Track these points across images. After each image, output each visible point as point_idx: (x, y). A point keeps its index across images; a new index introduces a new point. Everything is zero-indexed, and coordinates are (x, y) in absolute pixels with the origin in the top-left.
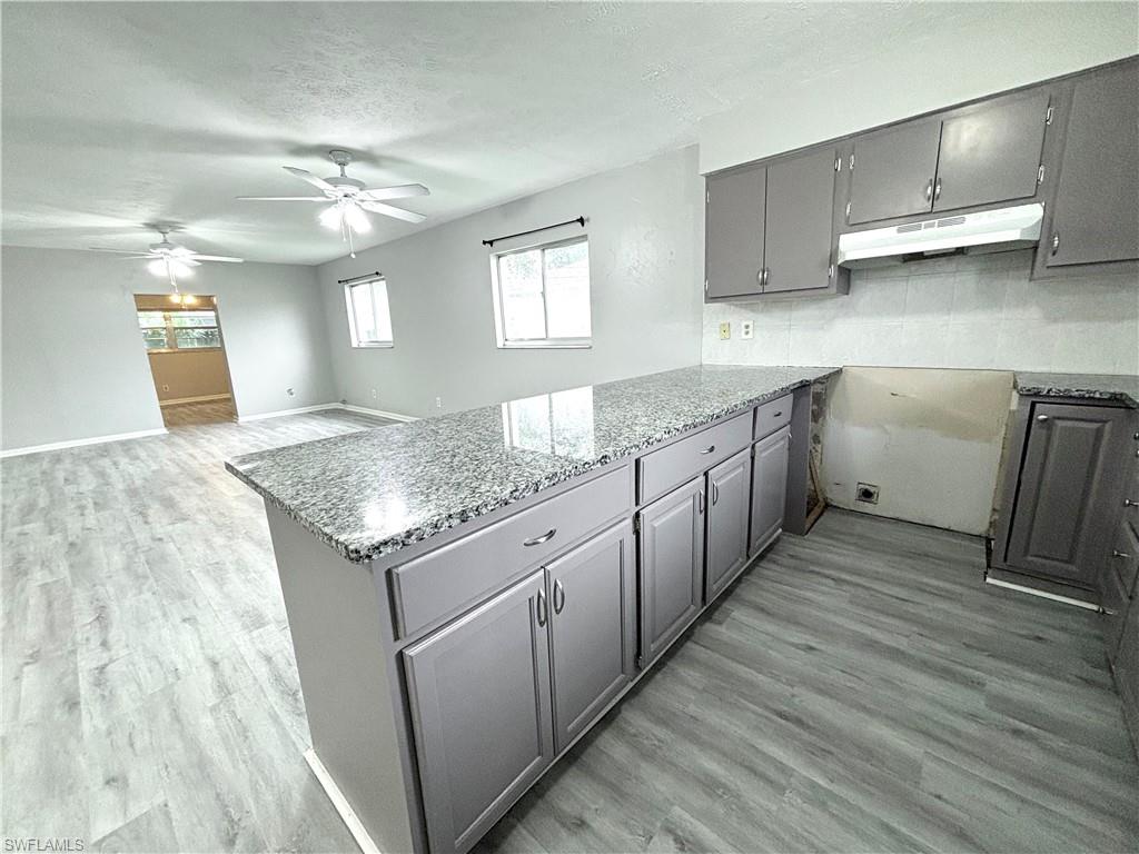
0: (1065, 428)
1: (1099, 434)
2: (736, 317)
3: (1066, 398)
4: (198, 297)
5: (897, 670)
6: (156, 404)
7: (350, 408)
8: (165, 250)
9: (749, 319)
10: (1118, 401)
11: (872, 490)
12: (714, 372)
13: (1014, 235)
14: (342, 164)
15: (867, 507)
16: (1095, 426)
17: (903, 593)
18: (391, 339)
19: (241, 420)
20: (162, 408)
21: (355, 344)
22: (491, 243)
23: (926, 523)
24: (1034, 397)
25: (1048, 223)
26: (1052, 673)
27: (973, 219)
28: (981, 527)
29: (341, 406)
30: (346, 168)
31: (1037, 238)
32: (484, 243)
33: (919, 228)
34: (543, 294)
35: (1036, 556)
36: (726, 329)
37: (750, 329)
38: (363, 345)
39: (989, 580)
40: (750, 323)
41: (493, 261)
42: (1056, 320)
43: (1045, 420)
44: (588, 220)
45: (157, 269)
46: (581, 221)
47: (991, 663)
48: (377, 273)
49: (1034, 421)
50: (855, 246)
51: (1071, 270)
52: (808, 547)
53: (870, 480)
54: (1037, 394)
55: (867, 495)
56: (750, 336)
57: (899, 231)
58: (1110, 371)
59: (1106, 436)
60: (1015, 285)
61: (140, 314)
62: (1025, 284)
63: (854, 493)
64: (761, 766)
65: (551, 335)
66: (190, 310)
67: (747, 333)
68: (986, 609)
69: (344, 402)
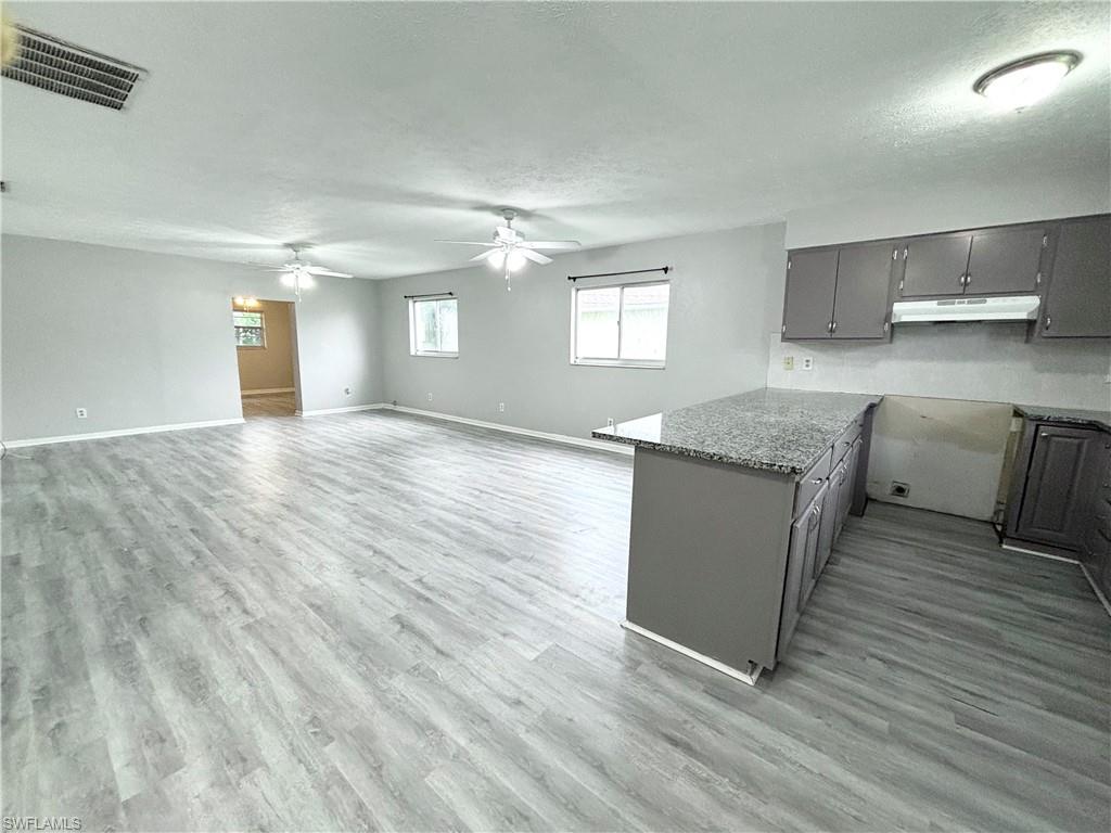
0: (1058, 442)
1: (1079, 446)
2: (800, 354)
3: (1059, 423)
4: (258, 300)
5: (965, 591)
6: (238, 393)
7: (398, 408)
8: (298, 266)
9: (810, 355)
10: (1094, 426)
11: (903, 486)
12: (779, 395)
13: (1023, 316)
14: (509, 219)
15: (900, 500)
16: (1076, 441)
17: (951, 552)
18: (457, 350)
19: (305, 414)
20: (243, 397)
21: (413, 353)
22: (574, 279)
23: (945, 511)
24: (1040, 421)
25: (1043, 309)
26: (1061, 594)
27: (991, 302)
28: (988, 514)
29: (391, 407)
30: (511, 222)
31: (1035, 318)
32: (569, 278)
33: (954, 303)
34: (619, 323)
35: (1039, 528)
36: (789, 362)
37: (810, 364)
38: (419, 354)
39: (1005, 546)
40: (811, 359)
41: (573, 292)
42: (1042, 372)
43: (1046, 437)
44: (671, 269)
45: (287, 281)
46: (666, 270)
47: (1022, 588)
48: (450, 294)
49: (1038, 439)
50: (905, 311)
51: (1057, 340)
52: (866, 523)
53: (901, 480)
54: (1041, 419)
55: (900, 491)
56: (810, 368)
57: (939, 304)
58: (1079, 407)
59: (1084, 449)
60: (1015, 345)
61: (236, 314)
62: (1023, 346)
63: (889, 489)
64: (904, 630)
65: (622, 357)
66: (250, 311)
67: (807, 366)
68: (1007, 561)
69: (395, 403)
